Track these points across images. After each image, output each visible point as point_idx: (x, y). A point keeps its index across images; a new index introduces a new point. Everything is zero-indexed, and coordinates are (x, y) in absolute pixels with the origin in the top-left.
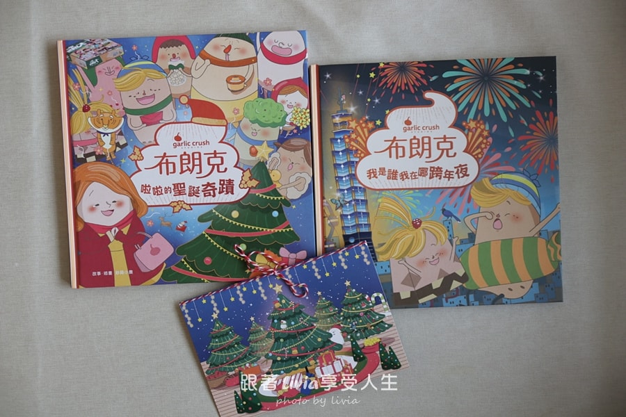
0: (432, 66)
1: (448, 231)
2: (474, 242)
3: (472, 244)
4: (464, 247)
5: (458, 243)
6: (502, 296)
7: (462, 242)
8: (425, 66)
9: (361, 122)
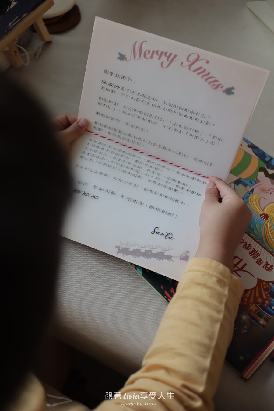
0: (162, 287)
1: (248, 197)
2: (238, 179)
3: (241, 180)
4: (247, 182)
5: (248, 187)
6: (249, 146)
7: (246, 185)
8: (166, 292)
9: (245, 303)
